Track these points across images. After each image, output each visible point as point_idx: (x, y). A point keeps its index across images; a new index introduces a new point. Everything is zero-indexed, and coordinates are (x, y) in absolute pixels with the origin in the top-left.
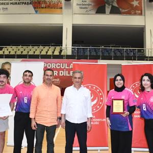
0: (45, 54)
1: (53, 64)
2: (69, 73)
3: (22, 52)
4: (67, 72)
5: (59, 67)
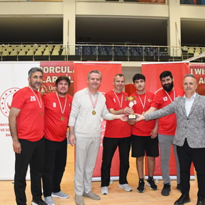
0: (41, 54)
2: (72, 79)
3: (10, 53)
4: (70, 77)
5: (59, 71)
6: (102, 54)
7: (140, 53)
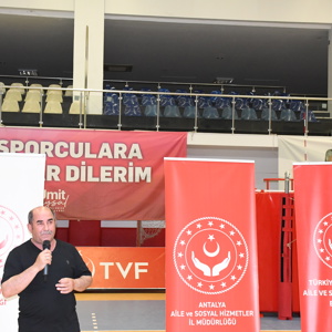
1: (43, 144)
2: (97, 174)
4: (90, 169)
5: (65, 154)
6: (168, 114)
7: (259, 113)
